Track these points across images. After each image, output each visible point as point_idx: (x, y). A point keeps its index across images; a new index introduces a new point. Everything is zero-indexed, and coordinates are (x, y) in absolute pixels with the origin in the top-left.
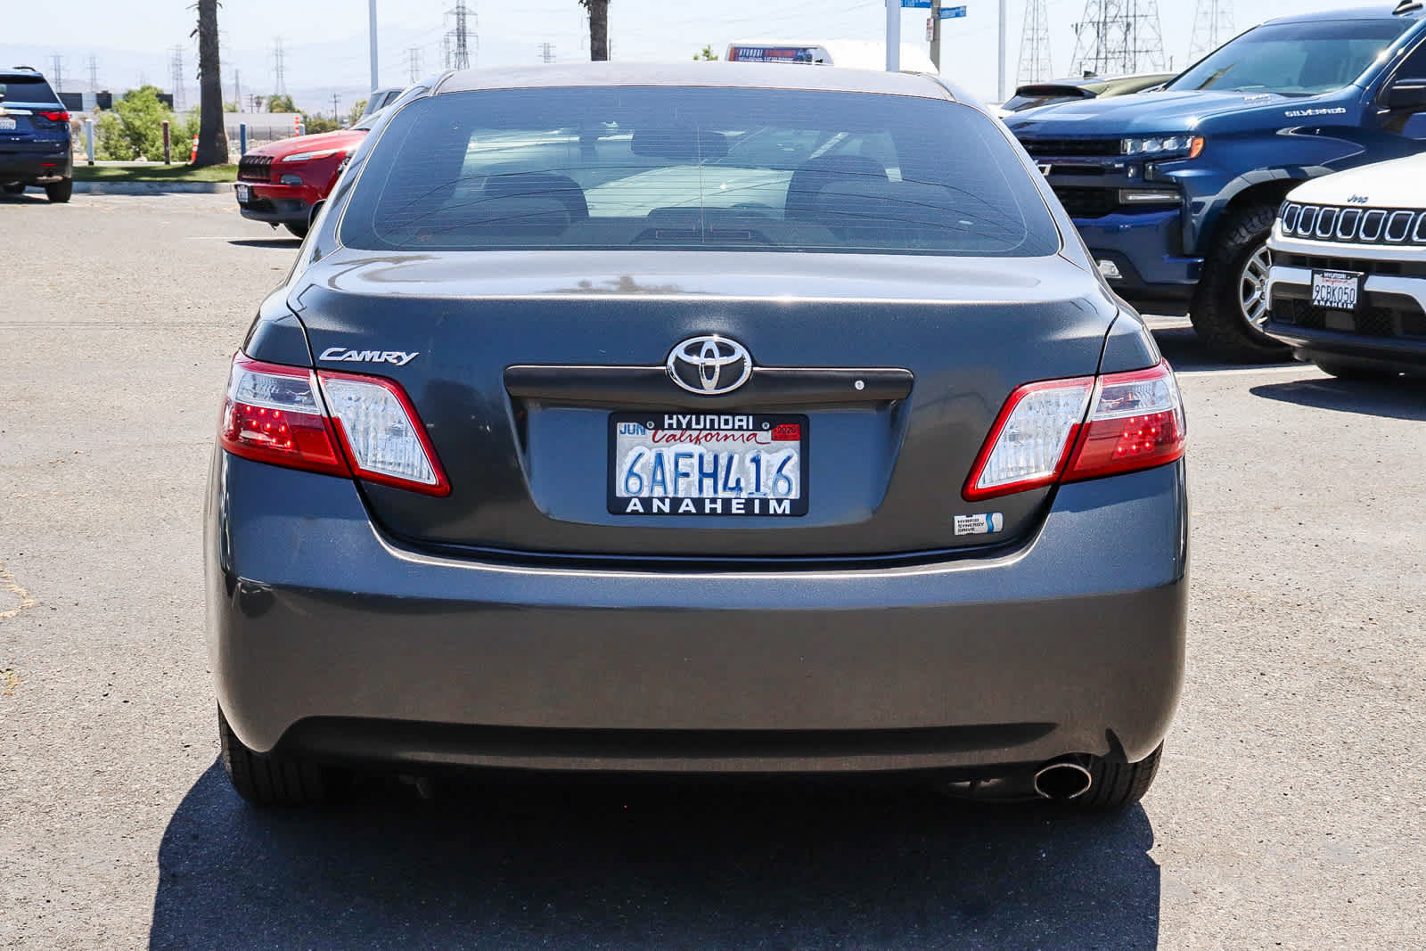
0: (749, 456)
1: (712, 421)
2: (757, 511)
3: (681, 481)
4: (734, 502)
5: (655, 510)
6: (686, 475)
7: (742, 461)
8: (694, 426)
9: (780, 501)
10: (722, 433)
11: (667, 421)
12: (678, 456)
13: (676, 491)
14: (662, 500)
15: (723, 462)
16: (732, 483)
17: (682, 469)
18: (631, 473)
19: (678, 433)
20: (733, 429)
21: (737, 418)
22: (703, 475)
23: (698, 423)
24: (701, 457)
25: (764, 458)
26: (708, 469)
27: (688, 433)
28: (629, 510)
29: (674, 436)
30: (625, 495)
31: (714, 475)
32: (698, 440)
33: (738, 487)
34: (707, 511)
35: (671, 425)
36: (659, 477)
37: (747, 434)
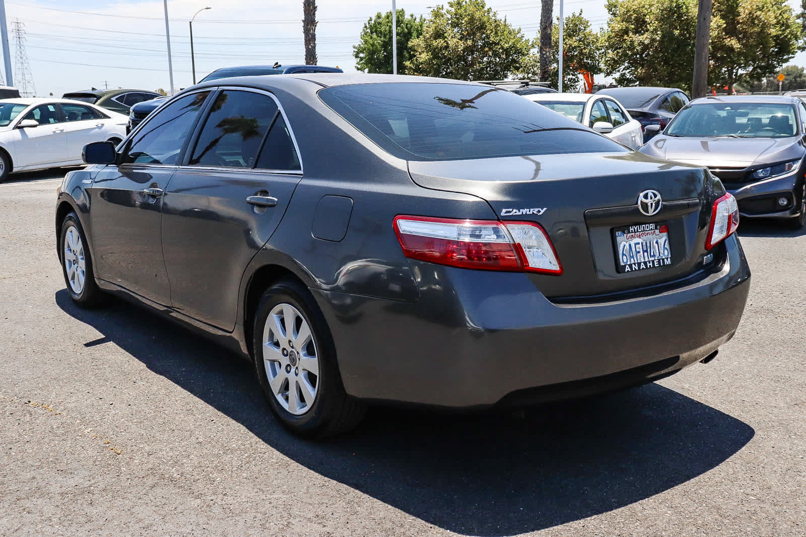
0: (655, 242)
1: (644, 227)
2: (662, 265)
3: (638, 254)
4: (655, 261)
5: (634, 269)
6: (639, 252)
7: (653, 242)
8: (639, 230)
9: (667, 259)
10: (646, 232)
11: (631, 229)
12: (636, 244)
13: (637, 260)
14: (635, 264)
15: (648, 245)
16: (652, 254)
17: (638, 250)
18: (623, 254)
19: (633, 234)
20: (650, 230)
21: (651, 225)
22: (644, 251)
23: (640, 229)
24: (642, 243)
25: (659, 241)
26: (645, 249)
27: (637, 233)
28: (626, 271)
29: (632, 235)
30: (623, 264)
31: (647, 251)
32: (639, 237)
33: (654, 256)
34: (648, 267)
35: (632, 231)
36: (631, 255)
37: (653, 231)
